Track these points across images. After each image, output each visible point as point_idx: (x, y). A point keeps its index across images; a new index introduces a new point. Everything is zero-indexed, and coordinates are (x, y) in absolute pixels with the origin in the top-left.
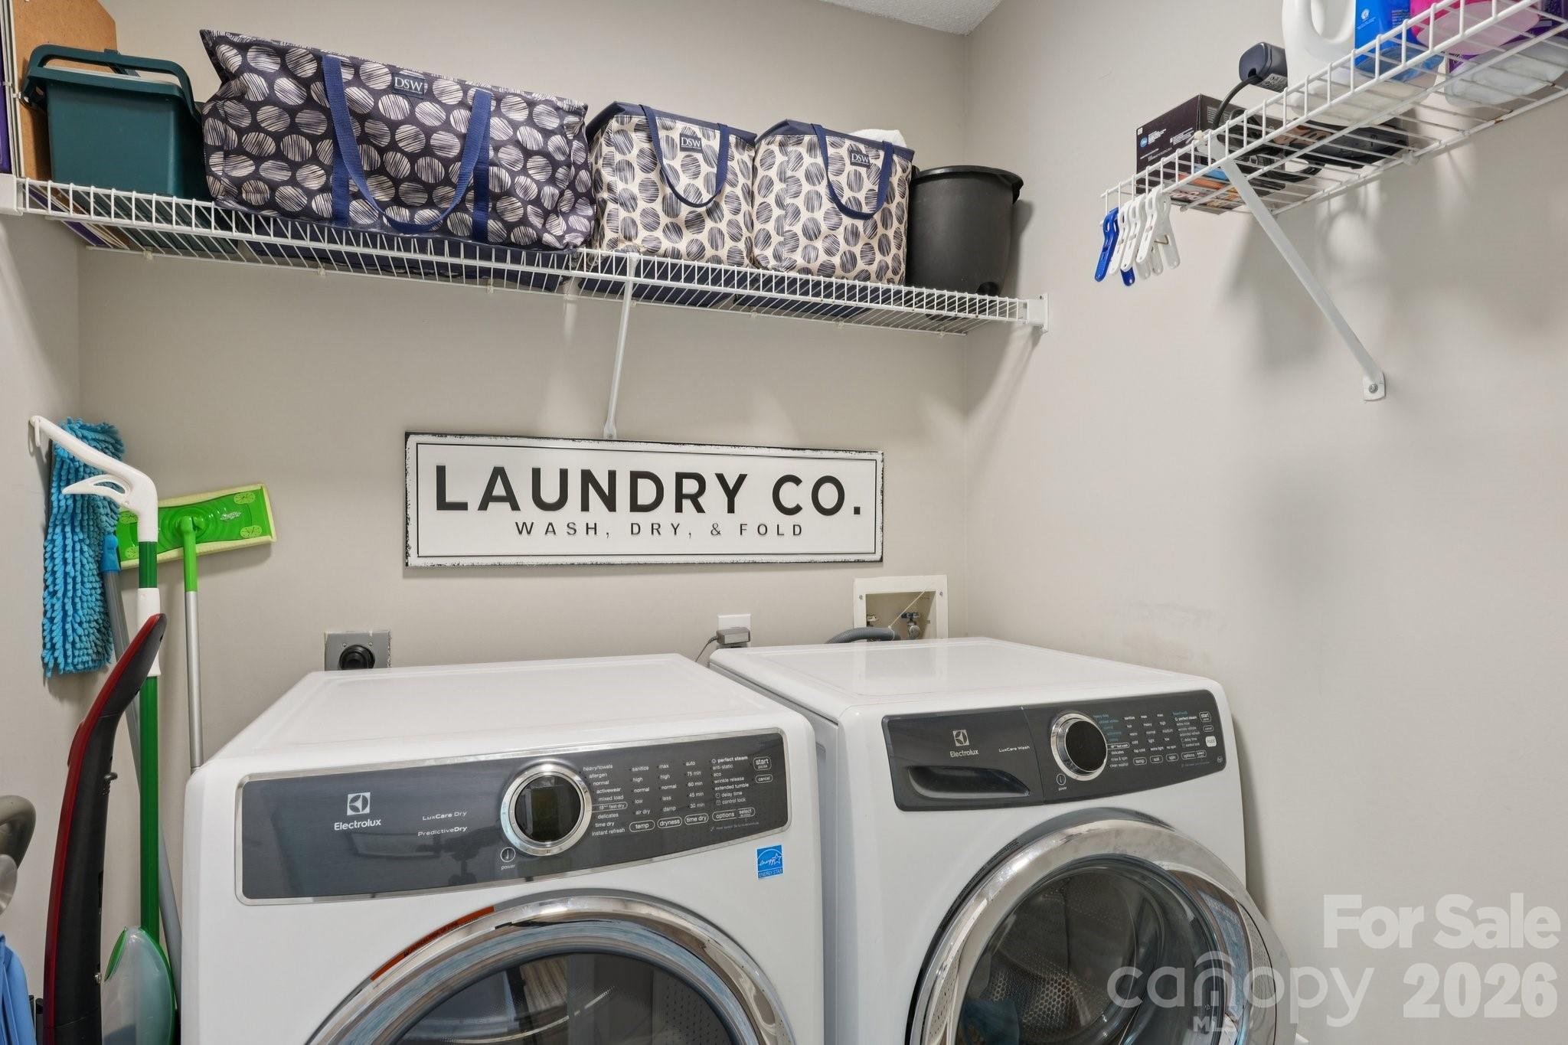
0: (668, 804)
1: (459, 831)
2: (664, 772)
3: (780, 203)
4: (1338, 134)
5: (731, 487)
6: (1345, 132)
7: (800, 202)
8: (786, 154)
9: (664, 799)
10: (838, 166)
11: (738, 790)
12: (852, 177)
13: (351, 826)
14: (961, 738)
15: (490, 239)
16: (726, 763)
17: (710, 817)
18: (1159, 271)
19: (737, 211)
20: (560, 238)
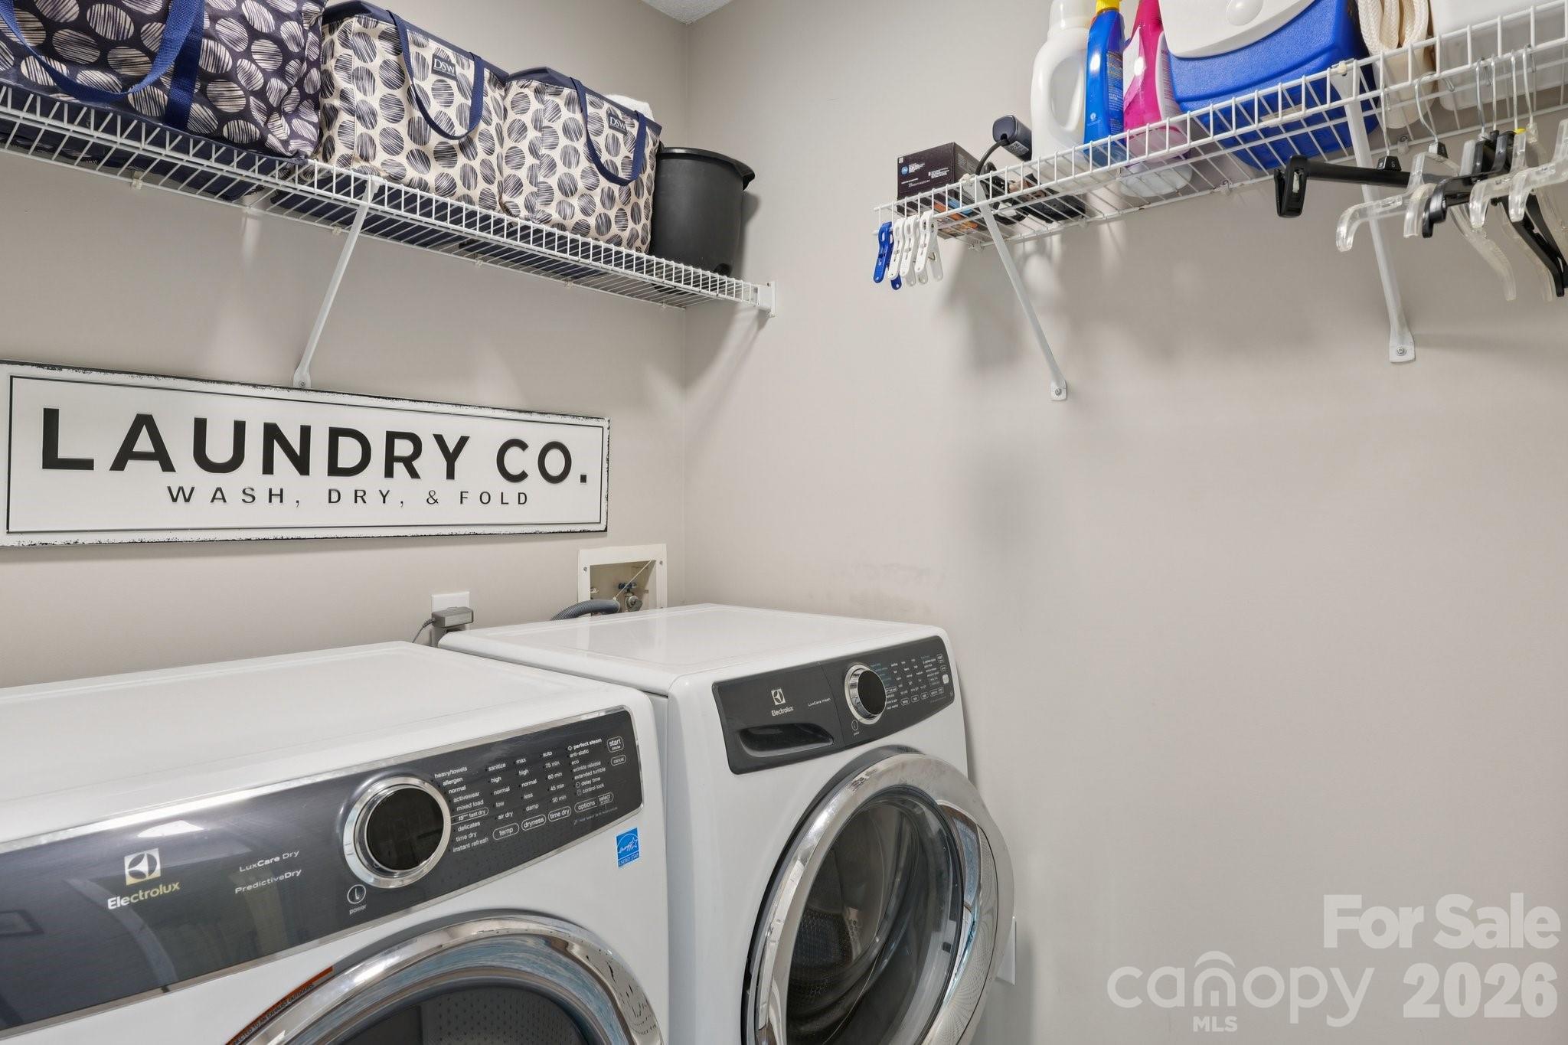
0: (531, 802)
1: (292, 877)
2: (522, 767)
3: (533, 151)
4: (1052, 197)
5: (451, 450)
6: (1056, 197)
7: (556, 155)
8: (542, 102)
9: (526, 797)
10: (597, 126)
11: (594, 776)
12: (610, 140)
13: (135, 899)
14: (778, 697)
15: (190, 126)
16: (582, 749)
17: (573, 810)
18: (924, 281)
19: (490, 152)
20: (285, 143)
